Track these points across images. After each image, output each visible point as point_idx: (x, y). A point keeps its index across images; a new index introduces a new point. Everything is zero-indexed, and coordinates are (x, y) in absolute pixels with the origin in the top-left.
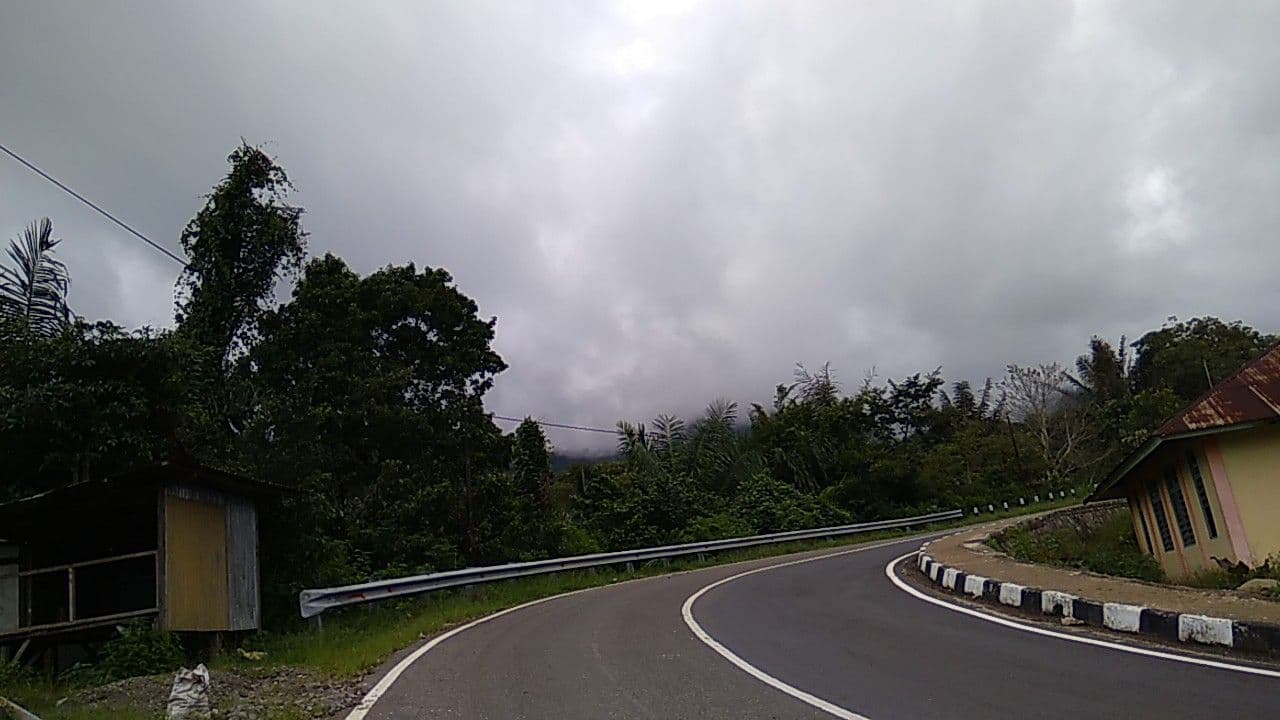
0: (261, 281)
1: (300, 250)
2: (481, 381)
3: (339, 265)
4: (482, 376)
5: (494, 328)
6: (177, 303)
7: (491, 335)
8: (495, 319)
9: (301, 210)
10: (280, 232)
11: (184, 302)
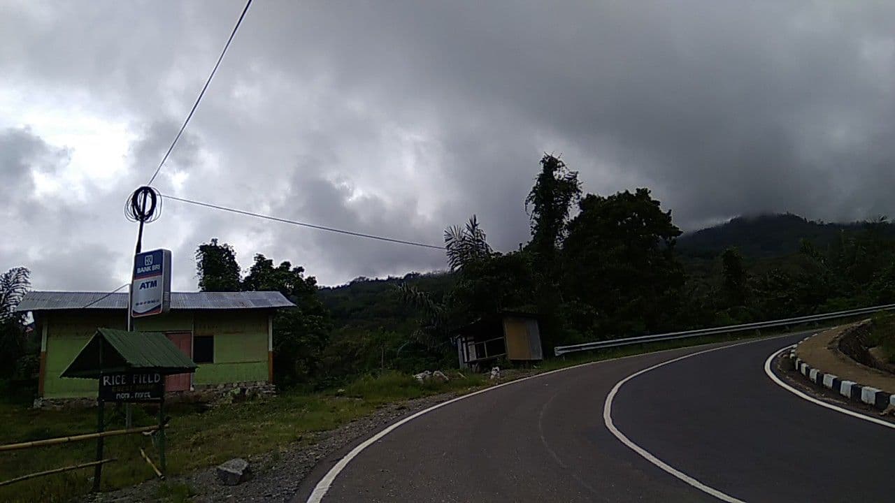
0: (564, 210)
1: (579, 191)
2: (670, 242)
3: (594, 197)
4: (670, 238)
5: (671, 215)
6: (532, 227)
7: (670, 219)
8: (670, 211)
9: (577, 173)
10: (570, 186)
11: (534, 226)
